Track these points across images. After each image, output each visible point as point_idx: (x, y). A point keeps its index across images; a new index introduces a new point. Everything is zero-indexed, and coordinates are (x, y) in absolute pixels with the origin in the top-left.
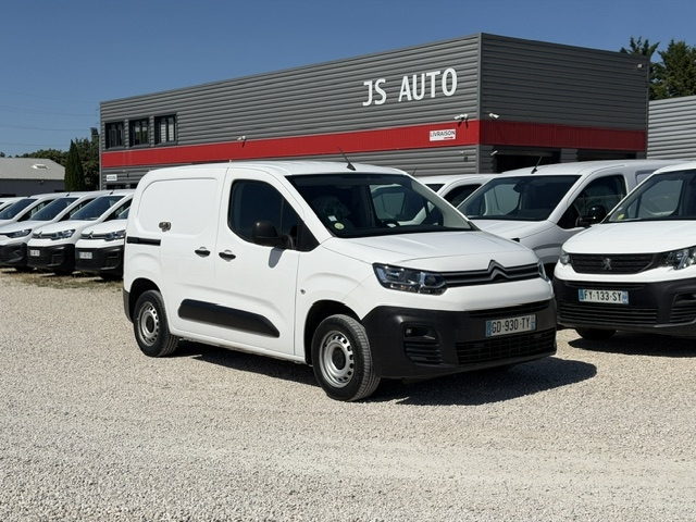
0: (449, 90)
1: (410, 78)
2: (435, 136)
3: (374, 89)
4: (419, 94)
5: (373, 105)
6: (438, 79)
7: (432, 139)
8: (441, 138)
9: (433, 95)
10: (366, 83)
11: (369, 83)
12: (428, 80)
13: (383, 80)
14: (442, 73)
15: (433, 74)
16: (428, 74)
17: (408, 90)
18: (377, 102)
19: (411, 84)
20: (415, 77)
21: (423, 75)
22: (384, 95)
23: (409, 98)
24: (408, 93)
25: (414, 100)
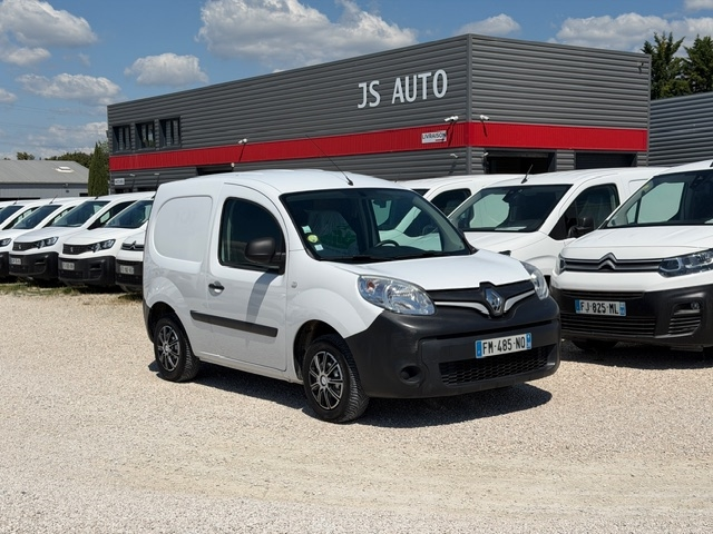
0: (440, 92)
1: (403, 80)
2: (427, 139)
3: (368, 91)
4: (411, 97)
5: (367, 107)
6: (430, 80)
7: (424, 141)
8: (433, 140)
9: (425, 97)
10: (360, 85)
11: (364, 85)
12: (420, 82)
13: (377, 82)
14: (433, 75)
15: (424, 76)
16: (420, 76)
17: (401, 92)
18: (371, 105)
19: (403, 86)
20: (407, 78)
21: (415, 77)
22: (378, 98)
23: (402, 100)
24: (401, 95)
25: (406, 102)
